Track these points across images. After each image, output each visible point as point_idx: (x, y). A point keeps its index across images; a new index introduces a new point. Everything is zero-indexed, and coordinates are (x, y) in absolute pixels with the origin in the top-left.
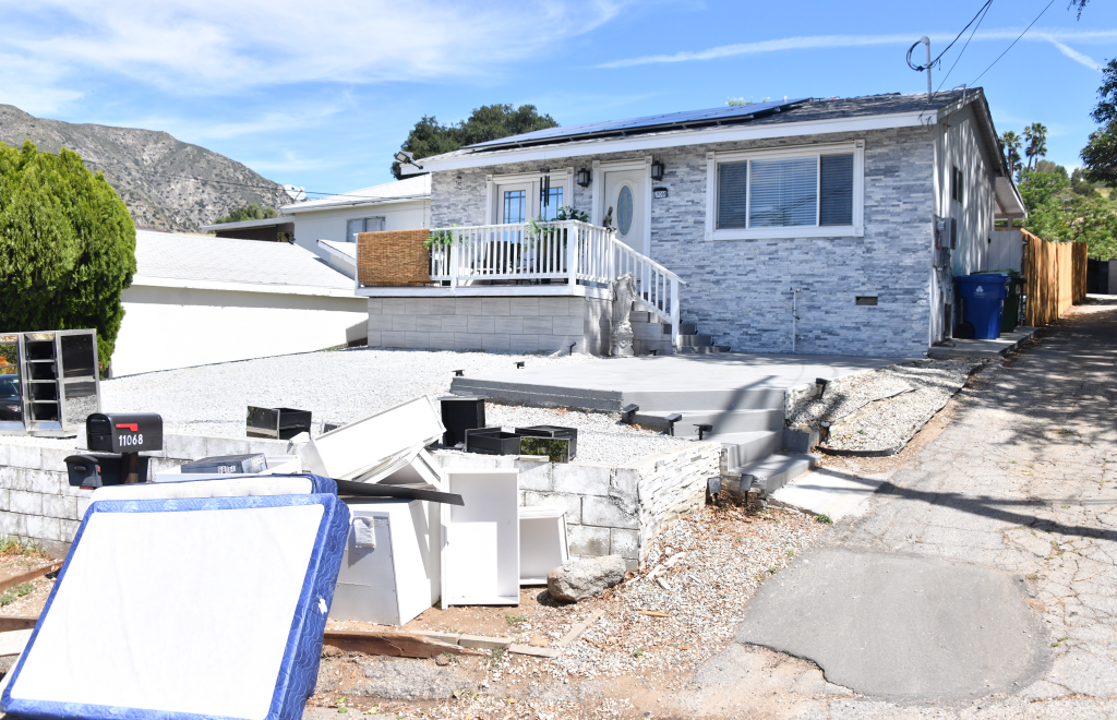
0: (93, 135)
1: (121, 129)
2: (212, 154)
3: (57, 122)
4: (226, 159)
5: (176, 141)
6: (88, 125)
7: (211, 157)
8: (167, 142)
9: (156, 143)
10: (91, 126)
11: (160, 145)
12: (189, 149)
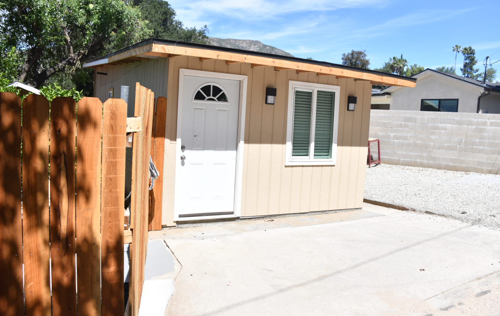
0: (230, 43)
1: (241, 40)
2: (277, 49)
3: (217, 38)
4: (283, 51)
5: (263, 44)
6: (228, 39)
7: (276, 51)
8: (259, 45)
9: (255, 45)
10: (229, 40)
11: (256, 46)
12: (268, 47)
